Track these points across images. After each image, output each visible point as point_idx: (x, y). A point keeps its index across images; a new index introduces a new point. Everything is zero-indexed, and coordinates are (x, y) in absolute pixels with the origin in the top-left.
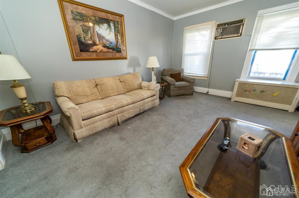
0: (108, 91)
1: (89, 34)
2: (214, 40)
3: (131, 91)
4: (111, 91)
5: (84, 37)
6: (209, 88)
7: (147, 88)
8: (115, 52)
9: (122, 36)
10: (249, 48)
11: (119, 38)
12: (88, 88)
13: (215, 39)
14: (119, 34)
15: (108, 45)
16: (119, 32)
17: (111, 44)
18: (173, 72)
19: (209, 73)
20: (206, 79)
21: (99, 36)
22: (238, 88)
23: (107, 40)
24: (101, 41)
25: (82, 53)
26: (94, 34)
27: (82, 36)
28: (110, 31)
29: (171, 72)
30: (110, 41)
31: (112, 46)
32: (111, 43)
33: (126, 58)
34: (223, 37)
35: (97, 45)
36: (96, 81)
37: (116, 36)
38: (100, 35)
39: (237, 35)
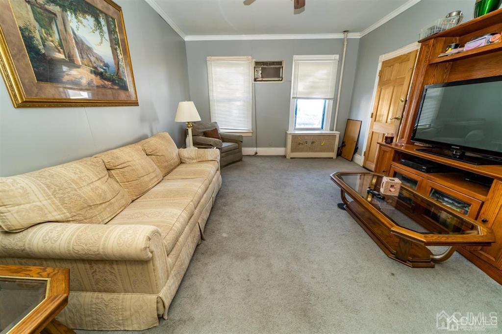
0: (142, 179)
1: (54, 33)
2: (253, 82)
3: (172, 170)
4: (146, 178)
5: (42, 38)
6: (257, 147)
7: (196, 159)
8: (118, 89)
9: (126, 52)
10: (292, 96)
11: (121, 57)
12: (99, 181)
13: (255, 80)
14: (119, 47)
15: (102, 70)
16: (118, 43)
17: (107, 68)
18: (206, 128)
19: (254, 127)
20: (251, 135)
21: (80, 45)
22: (292, 142)
23: (99, 59)
24: (85, 56)
25: (43, 84)
26: (68, 36)
27: (37, 36)
28: (102, 36)
29: (203, 129)
30: (104, 62)
31: (110, 75)
32: (107, 65)
33: (135, 104)
34: (263, 79)
35: (78, 67)
36: (106, 161)
37: (114, 51)
38: (82, 40)
39: (278, 79)
